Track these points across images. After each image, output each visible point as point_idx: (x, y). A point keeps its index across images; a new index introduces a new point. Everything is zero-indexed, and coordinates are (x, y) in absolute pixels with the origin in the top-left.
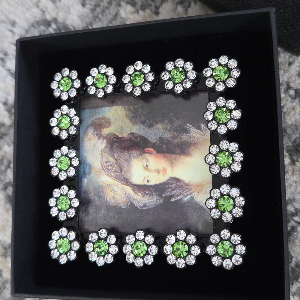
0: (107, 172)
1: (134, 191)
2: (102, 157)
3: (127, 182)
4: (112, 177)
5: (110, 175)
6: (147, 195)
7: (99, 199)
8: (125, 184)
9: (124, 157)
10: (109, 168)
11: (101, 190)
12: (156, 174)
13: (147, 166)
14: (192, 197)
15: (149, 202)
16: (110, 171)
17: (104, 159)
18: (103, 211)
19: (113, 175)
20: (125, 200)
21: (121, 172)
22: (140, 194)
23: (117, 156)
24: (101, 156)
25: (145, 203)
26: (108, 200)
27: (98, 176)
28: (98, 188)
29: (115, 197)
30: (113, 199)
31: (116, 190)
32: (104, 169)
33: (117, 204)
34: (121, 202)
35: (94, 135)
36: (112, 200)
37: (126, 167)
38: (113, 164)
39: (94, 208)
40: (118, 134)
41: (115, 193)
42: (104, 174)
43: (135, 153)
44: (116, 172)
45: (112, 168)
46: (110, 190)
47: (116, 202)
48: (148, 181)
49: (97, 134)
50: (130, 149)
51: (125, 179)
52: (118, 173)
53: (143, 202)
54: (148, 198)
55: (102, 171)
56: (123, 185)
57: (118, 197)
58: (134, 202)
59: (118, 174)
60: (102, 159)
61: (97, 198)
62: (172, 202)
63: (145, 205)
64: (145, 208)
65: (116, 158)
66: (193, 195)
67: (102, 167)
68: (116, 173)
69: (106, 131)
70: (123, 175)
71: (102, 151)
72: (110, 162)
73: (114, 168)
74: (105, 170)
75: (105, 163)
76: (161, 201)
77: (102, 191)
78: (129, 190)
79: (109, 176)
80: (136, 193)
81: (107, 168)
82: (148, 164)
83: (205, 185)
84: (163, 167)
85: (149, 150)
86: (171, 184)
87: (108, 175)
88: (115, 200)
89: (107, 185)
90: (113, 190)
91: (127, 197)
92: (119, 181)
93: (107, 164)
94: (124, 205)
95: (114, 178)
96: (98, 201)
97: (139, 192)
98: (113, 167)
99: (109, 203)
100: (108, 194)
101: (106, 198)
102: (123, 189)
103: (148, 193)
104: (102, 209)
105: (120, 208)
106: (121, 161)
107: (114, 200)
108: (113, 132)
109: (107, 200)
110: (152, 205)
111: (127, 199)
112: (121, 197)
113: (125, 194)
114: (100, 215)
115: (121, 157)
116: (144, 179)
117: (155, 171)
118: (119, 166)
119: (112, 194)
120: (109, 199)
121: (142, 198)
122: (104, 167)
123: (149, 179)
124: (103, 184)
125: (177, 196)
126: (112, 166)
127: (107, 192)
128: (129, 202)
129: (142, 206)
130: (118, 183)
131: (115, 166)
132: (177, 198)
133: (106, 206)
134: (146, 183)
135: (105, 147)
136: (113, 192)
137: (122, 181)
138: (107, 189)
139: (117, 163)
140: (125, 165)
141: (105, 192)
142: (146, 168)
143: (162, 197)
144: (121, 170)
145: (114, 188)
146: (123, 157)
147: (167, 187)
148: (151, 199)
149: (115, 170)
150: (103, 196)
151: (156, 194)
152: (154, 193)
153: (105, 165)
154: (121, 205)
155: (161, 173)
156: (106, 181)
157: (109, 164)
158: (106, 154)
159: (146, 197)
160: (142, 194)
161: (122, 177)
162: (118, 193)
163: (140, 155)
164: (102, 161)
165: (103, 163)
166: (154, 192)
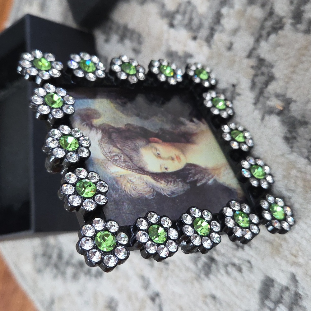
0: (114, 163)
1: (155, 179)
2: (103, 148)
3: (142, 170)
4: (124, 168)
5: (120, 165)
6: (171, 182)
7: (116, 192)
8: (142, 174)
9: (129, 146)
10: (116, 158)
11: (114, 183)
12: (171, 161)
13: (159, 154)
14: (215, 180)
15: (177, 189)
16: (118, 161)
17: (105, 150)
18: (126, 205)
19: (124, 165)
20: (149, 190)
21: (132, 162)
22: (163, 182)
23: (121, 146)
24: (100, 146)
25: (172, 190)
26: (128, 193)
27: (105, 168)
28: (110, 181)
29: (135, 188)
30: (134, 190)
31: (134, 180)
32: (110, 159)
33: (141, 196)
34: (145, 193)
35: (84, 125)
36: (133, 192)
37: (135, 156)
38: (119, 154)
39: (113, 203)
40: (113, 125)
41: (133, 184)
42: (112, 165)
43: (140, 143)
44: (125, 162)
45: (120, 159)
46: (125, 181)
47: (138, 193)
48: (166, 169)
49: (87, 124)
50: (133, 138)
51: (139, 168)
52: (129, 162)
53: (170, 190)
54: (173, 185)
55: (108, 162)
56: (140, 175)
57: (139, 188)
58: (160, 190)
59: (130, 164)
60: (103, 149)
61: (113, 191)
62: (199, 187)
63: (173, 193)
64: (174, 196)
65: (121, 148)
66: (214, 178)
67: (107, 158)
68: (127, 163)
69: (97, 122)
70: (135, 164)
71: (100, 142)
72: (113, 152)
73: (122, 158)
74: (112, 161)
75: (108, 154)
76: (187, 187)
77: (117, 183)
78: (149, 179)
79: (119, 167)
80: (158, 181)
81: (114, 158)
82: (158, 152)
83: (221, 168)
84: (176, 155)
85: (155, 140)
86: (190, 170)
87: (117, 166)
88: (138, 192)
89: (121, 176)
90: (130, 181)
91: (149, 186)
92: (134, 171)
93: (112, 155)
94: (150, 195)
95: (126, 168)
96: (116, 194)
97: (161, 180)
98: (120, 157)
99: (130, 195)
100: (125, 186)
101: (125, 191)
102: (141, 178)
103: (171, 180)
104: (125, 203)
105: (146, 199)
106: (127, 151)
107: (135, 192)
108: (107, 123)
109: (126, 192)
110: (181, 192)
111: (150, 188)
112: (142, 187)
113: (146, 183)
114: (124, 210)
115: (126, 147)
116: (161, 167)
117: (168, 158)
118: (127, 156)
119: (130, 185)
120: (130, 192)
121: (167, 185)
122: (108, 158)
123: (166, 167)
124: (114, 175)
125: (201, 180)
126: (118, 157)
127: (124, 184)
128: (154, 192)
129: (170, 194)
130: (133, 172)
131: (123, 156)
132: (202, 182)
133: (128, 199)
134: (164, 171)
135: (102, 138)
136: (130, 182)
137: (137, 171)
138: (122, 180)
139: (123, 153)
140: (133, 154)
141: (121, 183)
142: (158, 156)
143: (187, 183)
144: (131, 159)
145: (130, 178)
146: (127, 147)
147: (187, 172)
148: (176, 186)
149: (124, 159)
150: (119, 188)
151: (179, 180)
152: (177, 180)
153: (109, 155)
154: (147, 196)
155: (176, 160)
156: (118, 172)
157: (114, 154)
158: (106, 145)
159: (170, 184)
160: (165, 182)
161: (135, 166)
162: (137, 183)
163: (146, 144)
164: (104, 152)
165: (105, 153)
166: (177, 178)
